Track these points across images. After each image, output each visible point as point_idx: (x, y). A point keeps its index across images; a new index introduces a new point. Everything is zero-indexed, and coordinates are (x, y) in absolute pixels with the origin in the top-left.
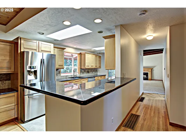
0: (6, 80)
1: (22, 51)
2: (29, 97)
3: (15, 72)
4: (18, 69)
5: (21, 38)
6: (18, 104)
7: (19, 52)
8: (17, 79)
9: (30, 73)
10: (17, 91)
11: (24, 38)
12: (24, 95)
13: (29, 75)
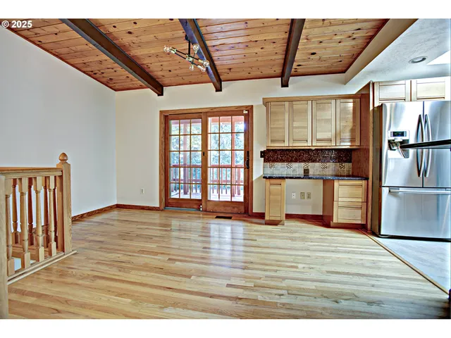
0: (345, 162)
1: (376, 106)
2: (390, 191)
3: (361, 147)
4: (368, 140)
5: (373, 84)
6: (367, 202)
7: (371, 108)
8: (368, 159)
9: (393, 146)
10: (367, 179)
11: (379, 82)
12: (381, 186)
13: (391, 149)
